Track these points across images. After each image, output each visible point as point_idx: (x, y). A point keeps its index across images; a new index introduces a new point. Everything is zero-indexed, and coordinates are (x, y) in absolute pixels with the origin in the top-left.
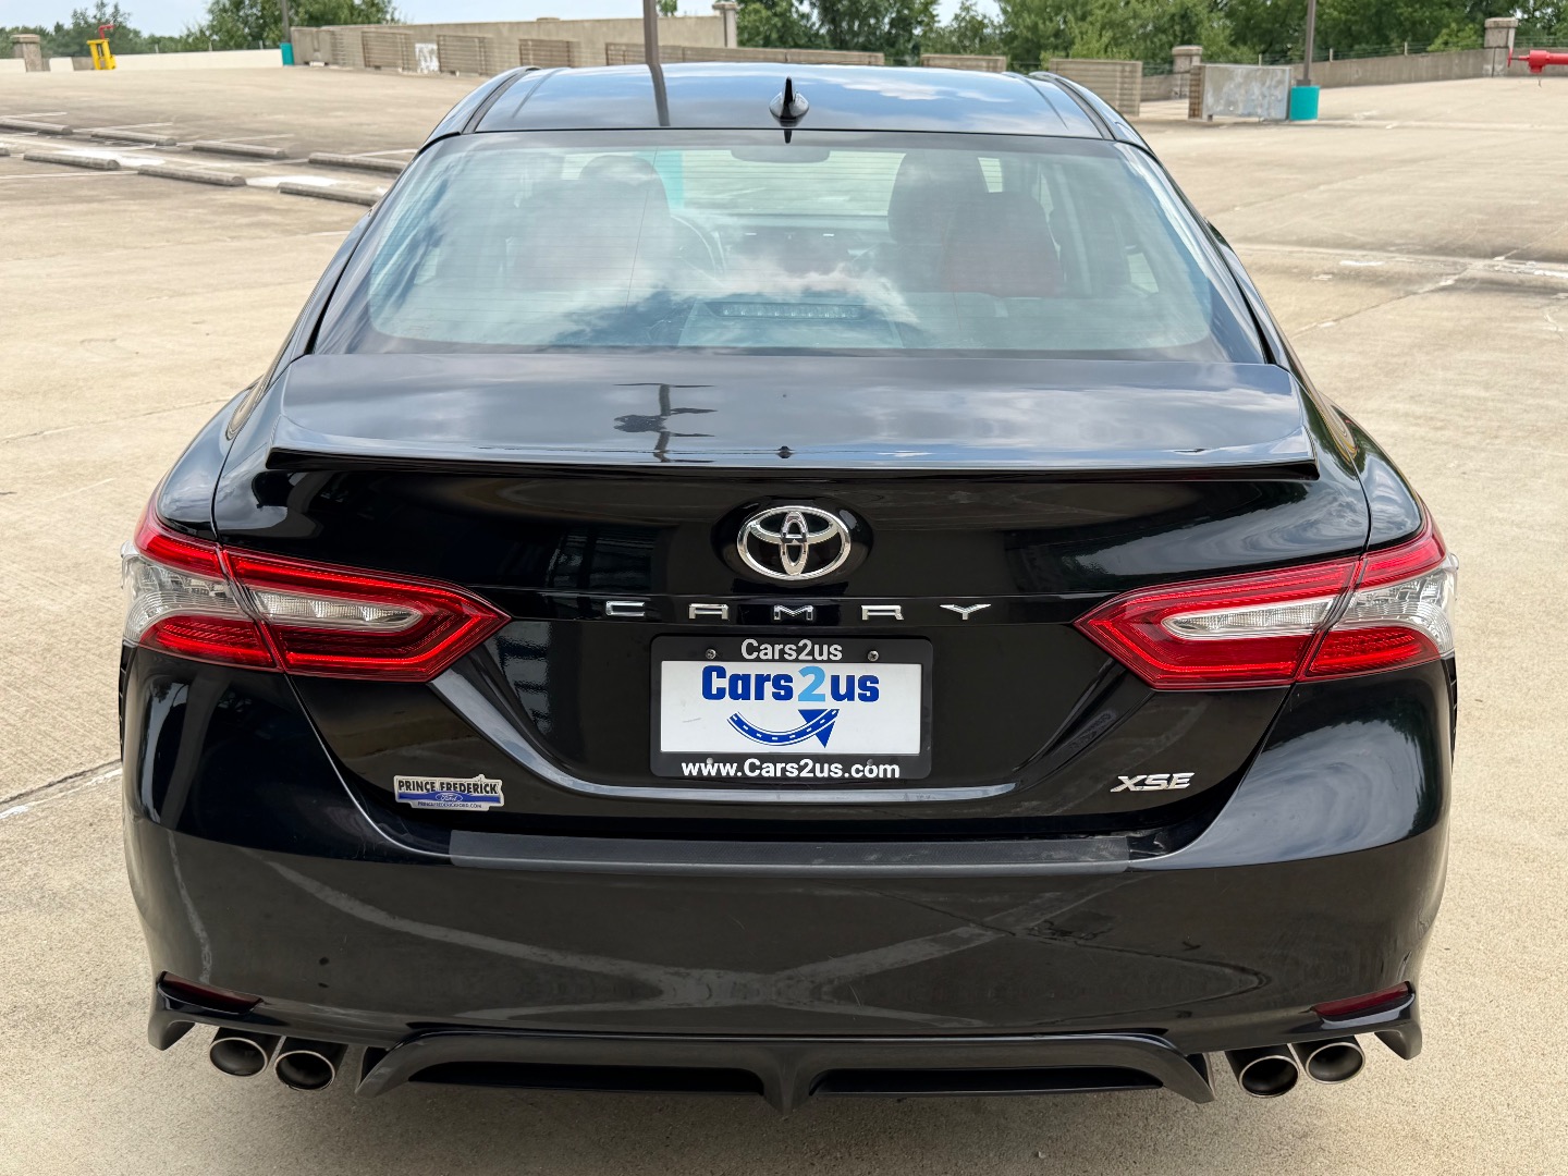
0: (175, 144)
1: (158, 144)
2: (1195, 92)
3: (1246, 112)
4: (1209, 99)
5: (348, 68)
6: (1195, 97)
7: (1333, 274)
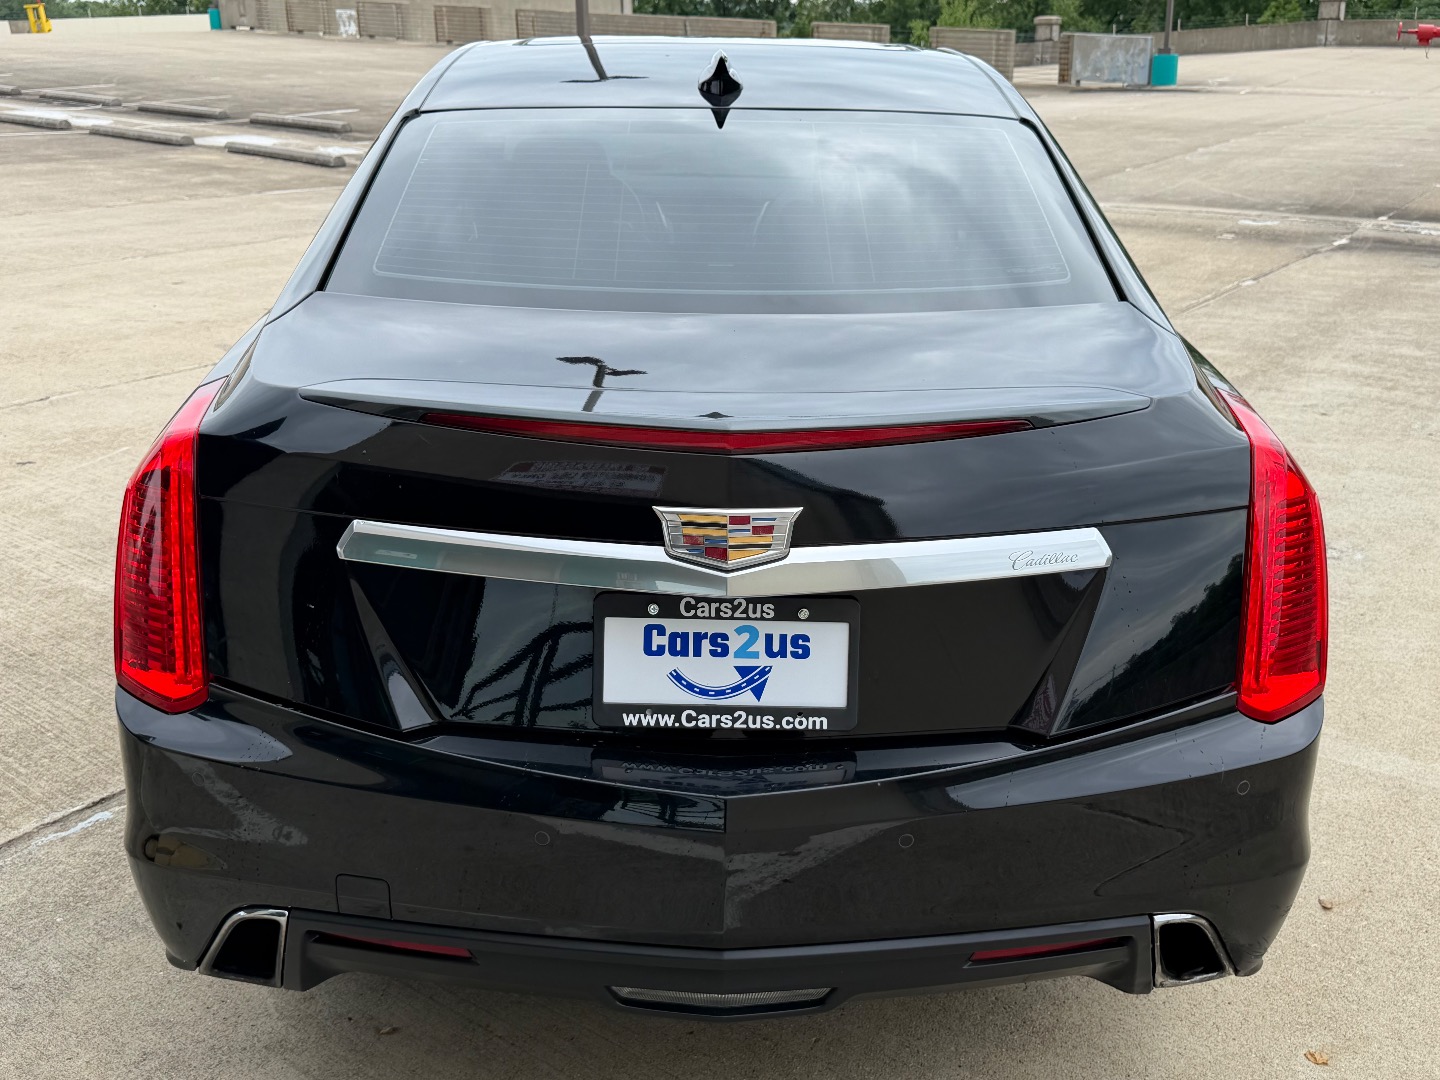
0: (120, 105)
1: (105, 104)
2: (1065, 59)
3: (1111, 78)
4: (1077, 66)
5: (275, 32)
6: (1064, 64)
7: (1234, 232)
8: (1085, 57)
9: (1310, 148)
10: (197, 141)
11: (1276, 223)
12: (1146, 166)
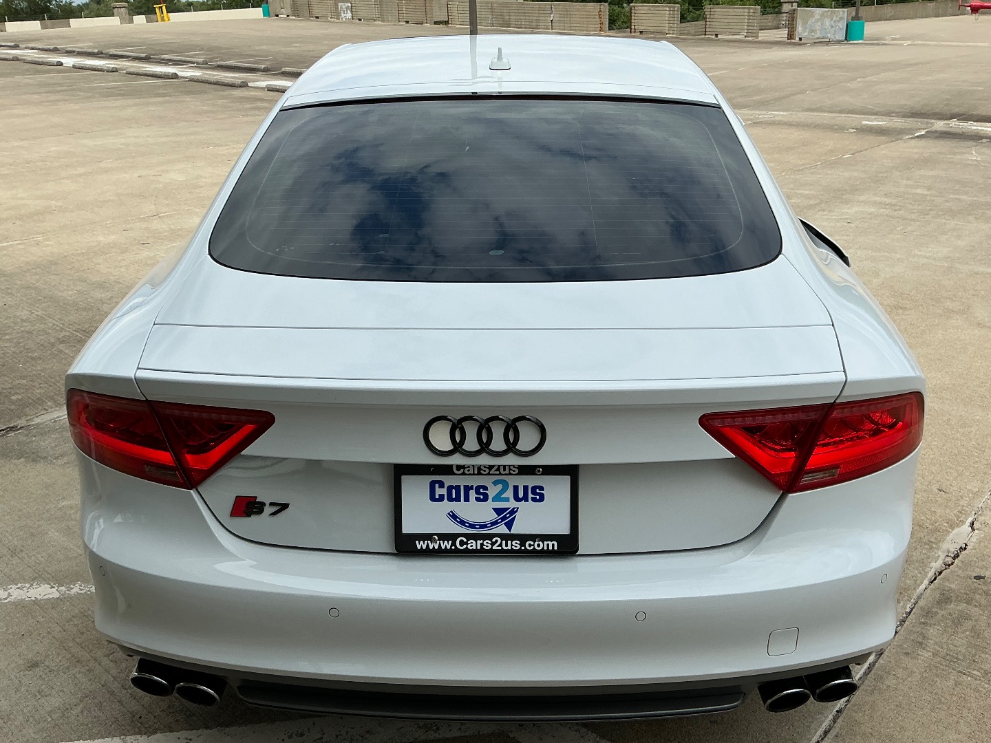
0: (207, 64)
1: (198, 63)
2: (791, 24)
3: (821, 36)
4: (799, 29)
5: (300, 18)
6: (791, 28)
7: (857, 129)
8: (804, 23)
9: (929, 78)
10: (249, 84)
11: (884, 123)
12: (820, 90)
